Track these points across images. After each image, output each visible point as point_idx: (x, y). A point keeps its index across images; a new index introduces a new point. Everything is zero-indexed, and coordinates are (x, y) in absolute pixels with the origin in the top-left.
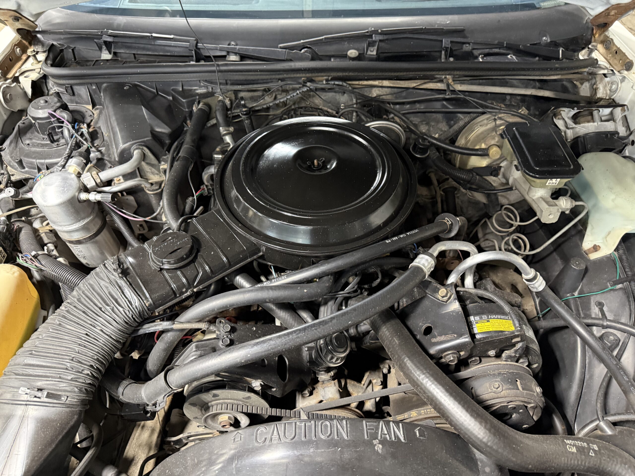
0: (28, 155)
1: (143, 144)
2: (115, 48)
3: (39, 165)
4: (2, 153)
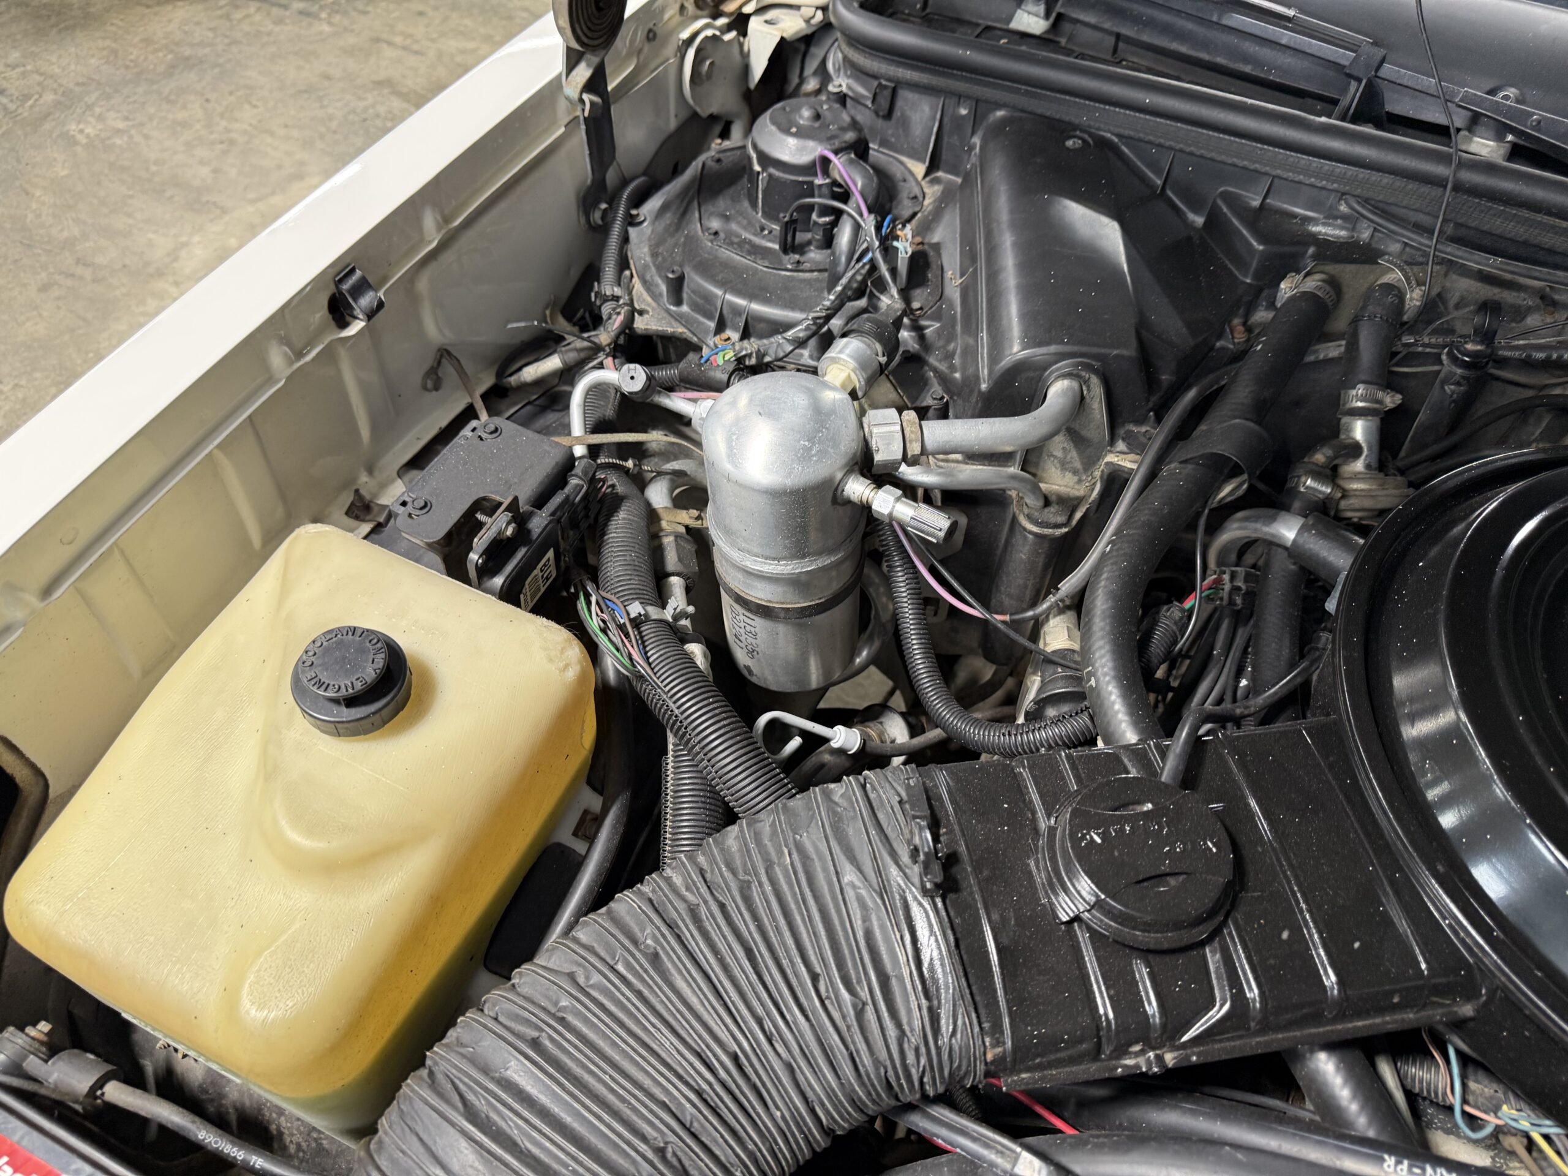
0: (706, 268)
1: (1096, 364)
3: (725, 312)
4: (633, 232)
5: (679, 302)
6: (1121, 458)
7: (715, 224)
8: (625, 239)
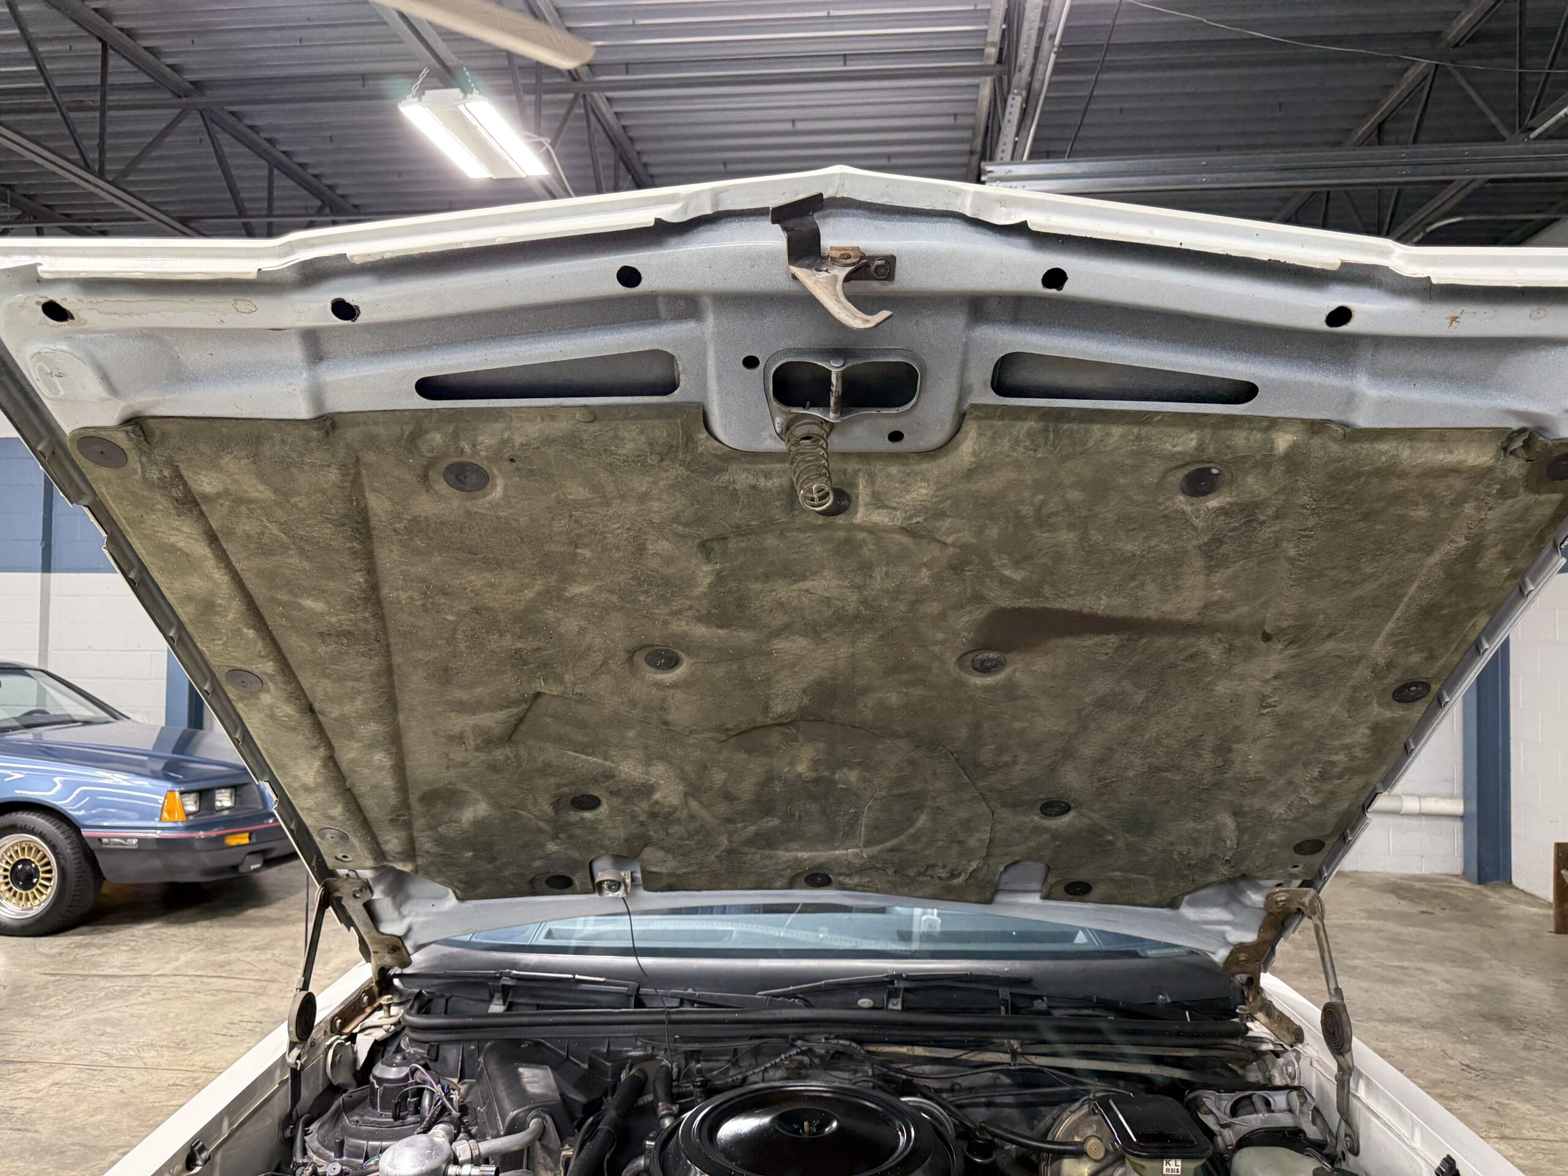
0: (354, 1136)
1: (547, 1108)
2: (513, 997)
3: (369, 1150)
4: (307, 1138)
5: (341, 1156)
6: (568, 1152)
7: (356, 1118)
8: (304, 1142)
